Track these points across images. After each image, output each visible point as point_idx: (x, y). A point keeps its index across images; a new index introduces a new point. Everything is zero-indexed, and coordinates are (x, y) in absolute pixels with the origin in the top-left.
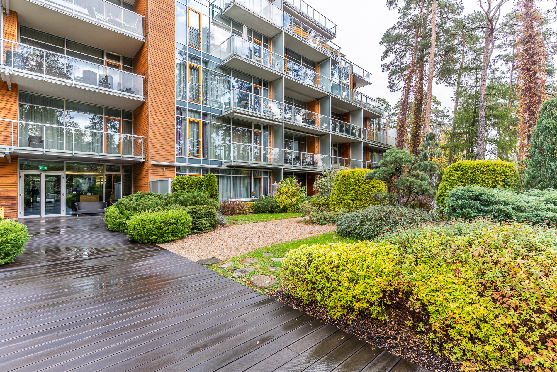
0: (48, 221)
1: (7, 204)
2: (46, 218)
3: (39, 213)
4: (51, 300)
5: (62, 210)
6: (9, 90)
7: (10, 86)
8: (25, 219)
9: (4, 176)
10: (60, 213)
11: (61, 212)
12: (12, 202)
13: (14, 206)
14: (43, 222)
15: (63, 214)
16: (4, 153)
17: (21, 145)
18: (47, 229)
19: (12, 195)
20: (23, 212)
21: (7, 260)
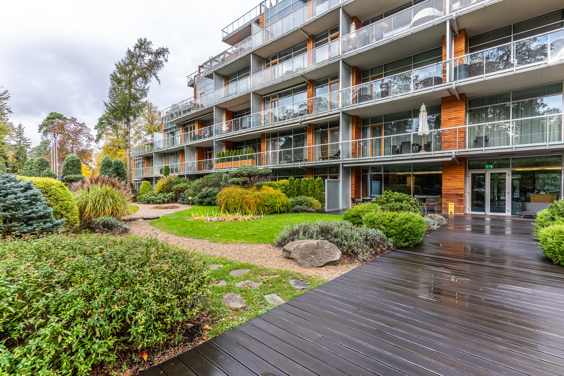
0: (493, 219)
1: (456, 200)
2: (491, 216)
3: (484, 211)
4: (390, 284)
5: (507, 209)
6: (458, 101)
7: (458, 97)
8: (472, 215)
9: (454, 176)
10: (504, 211)
11: (506, 211)
12: (460, 198)
13: (462, 203)
14: (488, 219)
15: (508, 213)
16: (451, 156)
17: (469, 147)
18: (473, 226)
19: (461, 192)
20: (470, 208)
21: (406, 244)
